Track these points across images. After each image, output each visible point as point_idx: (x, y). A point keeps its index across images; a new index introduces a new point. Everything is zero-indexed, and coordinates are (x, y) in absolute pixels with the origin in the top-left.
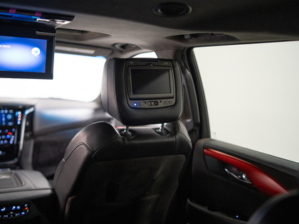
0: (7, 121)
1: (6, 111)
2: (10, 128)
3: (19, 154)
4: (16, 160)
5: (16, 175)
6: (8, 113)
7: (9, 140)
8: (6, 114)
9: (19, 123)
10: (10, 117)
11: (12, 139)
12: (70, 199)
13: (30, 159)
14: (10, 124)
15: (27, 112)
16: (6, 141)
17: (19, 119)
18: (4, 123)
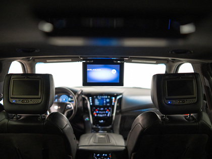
0: (107, 103)
1: (106, 97)
2: (108, 107)
3: (112, 123)
4: (110, 126)
5: (108, 136)
6: (108, 98)
7: (107, 114)
8: (106, 99)
9: (113, 104)
10: (108, 100)
11: (109, 114)
12: (133, 154)
13: (118, 126)
14: (108, 104)
15: (118, 97)
16: (105, 115)
17: (113, 102)
18: (105, 104)
